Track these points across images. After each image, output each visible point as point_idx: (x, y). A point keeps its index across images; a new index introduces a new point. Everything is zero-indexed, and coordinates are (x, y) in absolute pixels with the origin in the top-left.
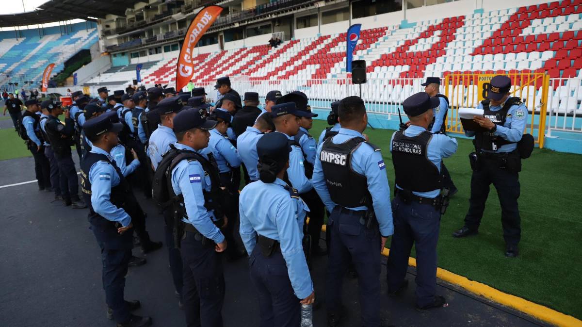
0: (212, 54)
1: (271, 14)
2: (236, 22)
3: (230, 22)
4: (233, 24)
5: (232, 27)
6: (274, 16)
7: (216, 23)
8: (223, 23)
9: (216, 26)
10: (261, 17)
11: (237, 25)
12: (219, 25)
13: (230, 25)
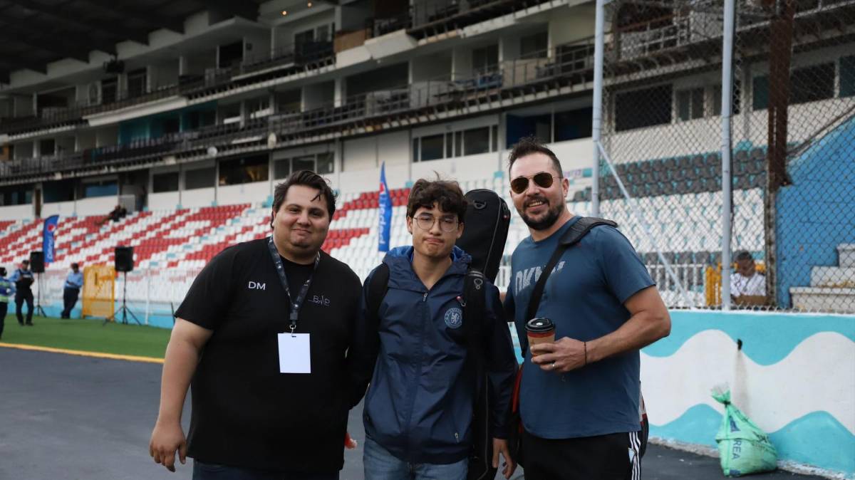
0: (17, 222)
1: (109, 167)
2: (57, 172)
3: (46, 170)
4: (53, 174)
5: (50, 178)
6: (113, 170)
7: (24, 168)
8: (35, 169)
9: (24, 173)
10: (95, 168)
11: (58, 177)
12: (28, 173)
13: (48, 174)
